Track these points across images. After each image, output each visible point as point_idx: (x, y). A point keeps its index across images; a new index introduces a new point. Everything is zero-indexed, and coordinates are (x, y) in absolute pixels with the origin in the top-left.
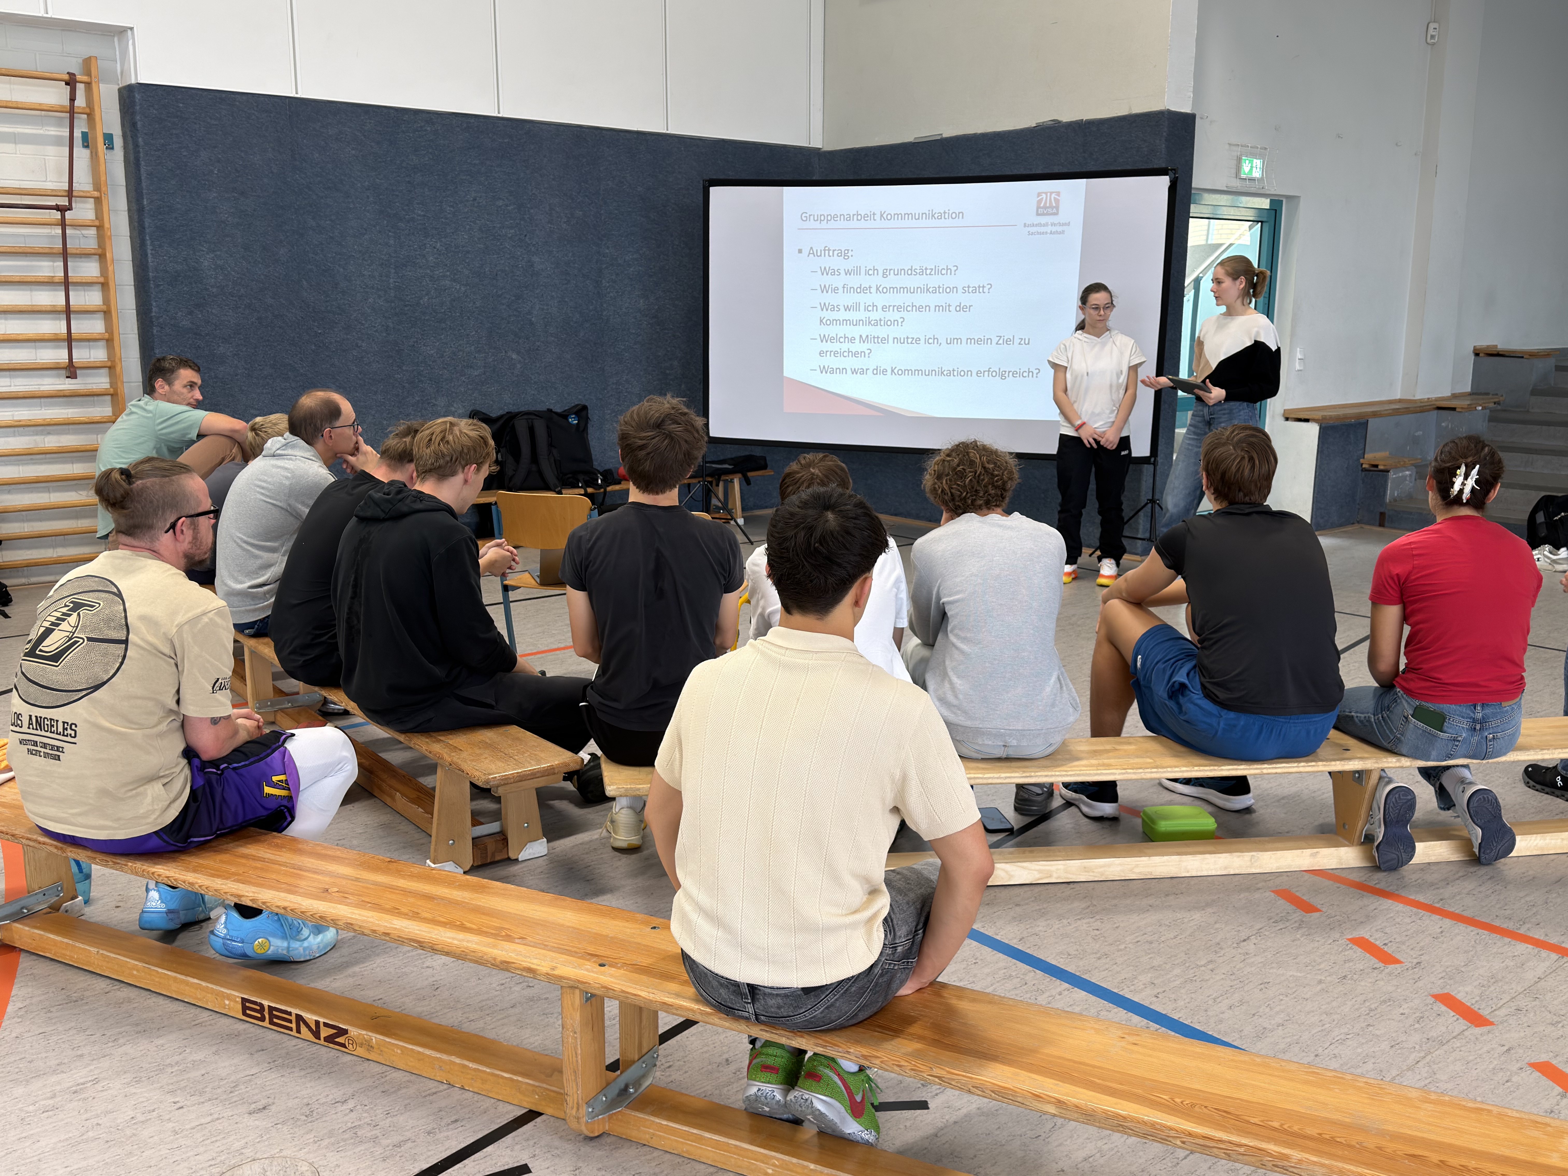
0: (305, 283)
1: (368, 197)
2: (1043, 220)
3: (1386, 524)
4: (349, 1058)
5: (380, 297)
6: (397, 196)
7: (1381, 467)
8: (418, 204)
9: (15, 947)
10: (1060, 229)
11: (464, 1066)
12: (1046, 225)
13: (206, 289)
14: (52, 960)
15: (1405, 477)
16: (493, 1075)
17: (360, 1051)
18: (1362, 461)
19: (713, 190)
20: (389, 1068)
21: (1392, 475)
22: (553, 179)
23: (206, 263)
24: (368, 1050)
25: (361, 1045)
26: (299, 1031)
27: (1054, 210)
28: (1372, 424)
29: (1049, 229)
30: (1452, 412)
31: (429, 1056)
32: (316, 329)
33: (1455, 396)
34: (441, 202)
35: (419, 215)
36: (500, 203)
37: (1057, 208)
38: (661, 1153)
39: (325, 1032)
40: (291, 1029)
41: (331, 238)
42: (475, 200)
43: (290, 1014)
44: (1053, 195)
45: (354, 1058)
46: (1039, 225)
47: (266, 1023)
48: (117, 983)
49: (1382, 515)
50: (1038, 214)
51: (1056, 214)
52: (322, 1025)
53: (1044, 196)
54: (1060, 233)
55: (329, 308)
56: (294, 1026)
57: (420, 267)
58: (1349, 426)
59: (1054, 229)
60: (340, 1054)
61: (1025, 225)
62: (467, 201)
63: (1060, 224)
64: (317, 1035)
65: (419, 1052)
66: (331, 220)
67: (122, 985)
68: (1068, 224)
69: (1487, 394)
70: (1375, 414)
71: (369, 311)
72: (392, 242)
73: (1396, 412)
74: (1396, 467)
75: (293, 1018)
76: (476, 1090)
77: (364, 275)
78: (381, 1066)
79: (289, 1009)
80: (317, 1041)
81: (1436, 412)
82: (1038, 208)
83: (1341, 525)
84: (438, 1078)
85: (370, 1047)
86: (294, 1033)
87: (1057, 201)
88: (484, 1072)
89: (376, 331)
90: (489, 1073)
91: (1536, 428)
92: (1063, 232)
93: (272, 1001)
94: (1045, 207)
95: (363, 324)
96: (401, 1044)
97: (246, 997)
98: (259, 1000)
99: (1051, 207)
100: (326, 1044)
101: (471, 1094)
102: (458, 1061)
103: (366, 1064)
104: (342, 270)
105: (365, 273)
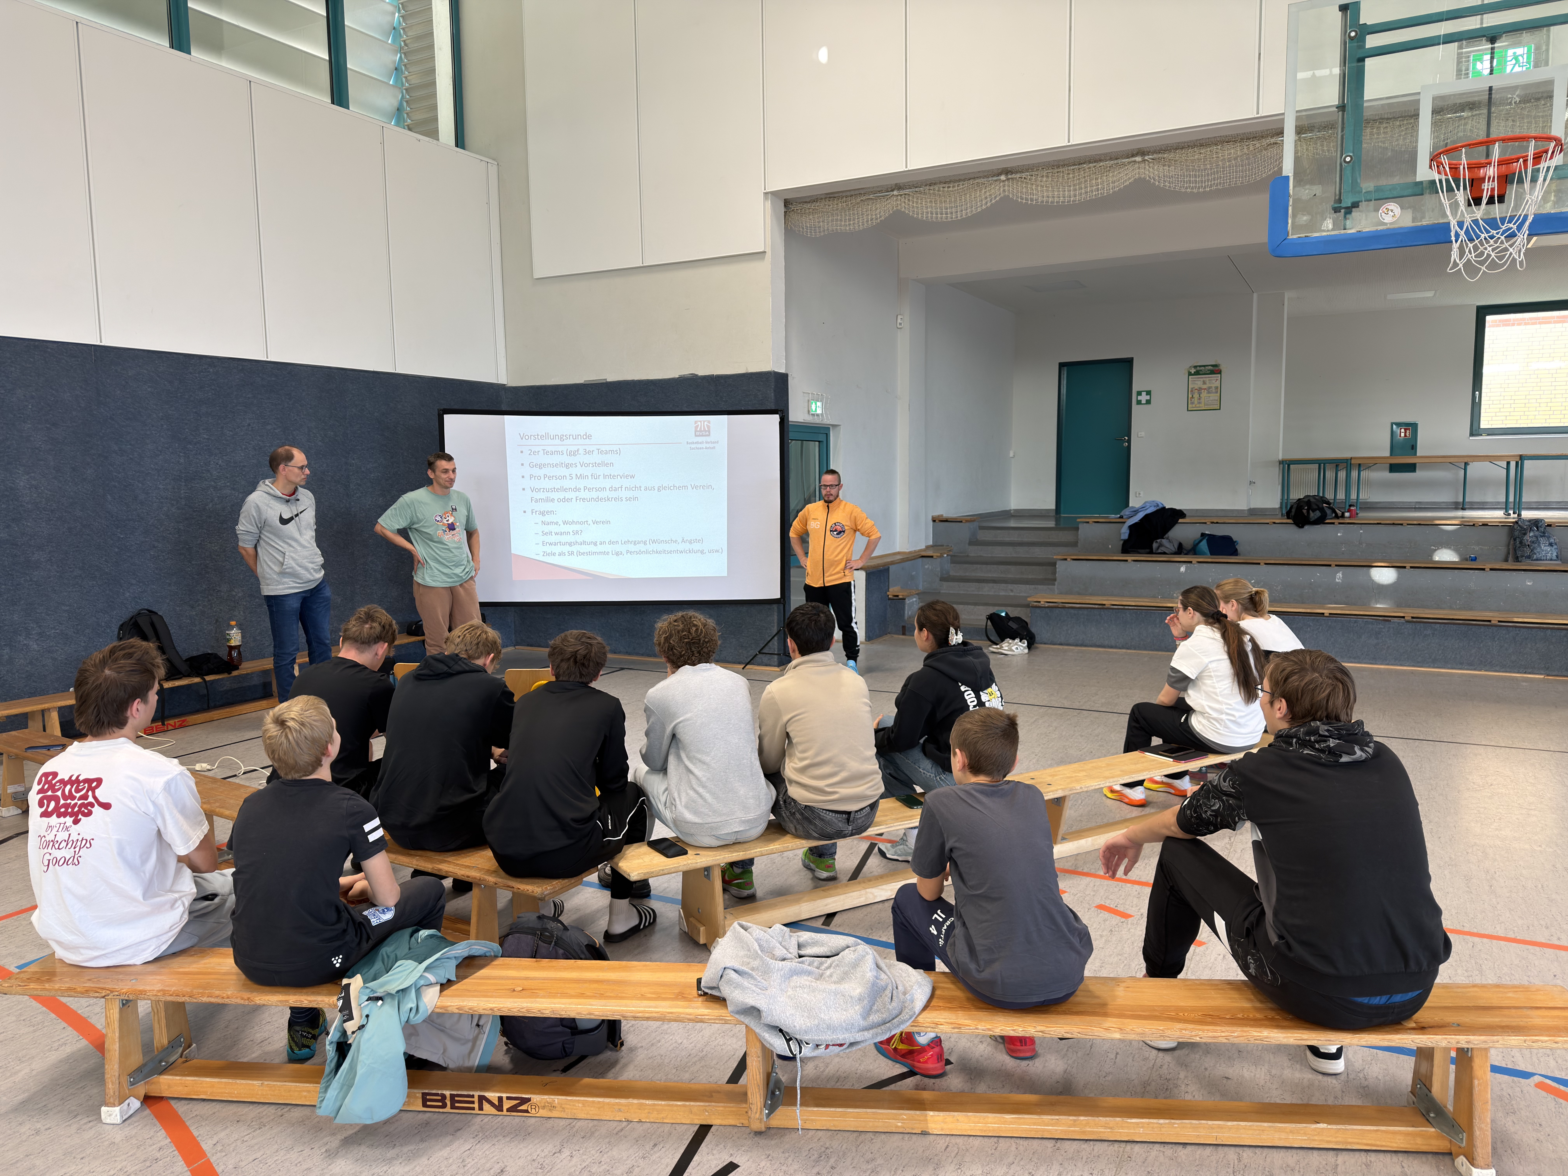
0: (109, 497)
1: (162, 425)
2: (700, 439)
3: (907, 633)
4: (533, 1120)
5: (173, 505)
6: (187, 424)
7: (900, 597)
8: (203, 429)
9: (162, 1097)
10: (711, 445)
11: (642, 1104)
12: (702, 443)
13: (21, 506)
14: (204, 1100)
15: (913, 602)
16: (669, 1105)
17: (543, 1113)
18: (888, 593)
19: (447, 418)
20: (571, 1121)
21: (907, 601)
22: (310, 408)
23: (22, 484)
24: (550, 1110)
25: (544, 1107)
26: (481, 1108)
27: (707, 433)
28: (892, 569)
29: (704, 446)
30: (931, 559)
31: (608, 1104)
32: (119, 535)
33: (928, 547)
34: (222, 428)
35: (205, 438)
36: (269, 427)
37: (709, 432)
38: (814, 1131)
39: (507, 1105)
40: (473, 1109)
41: (131, 459)
42: (249, 425)
43: (473, 1096)
44: (706, 423)
45: (537, 1119)
46: (697, 443)
47: (448, 1109)
48: (283, 1107)
49: (904, 627)
50: (696, 436)
51: (709, 435)
52: (504, 1099)
53: (699, 423)
54: (712, 448)
55: (130, 517)
56: (476, 1106)
57: (206, 480)
58: (880, 571)
59: (708, 446)
60: (523, 1119)
61: (687, 443)
62: (244, 426)
63: (712, 443)
64: (499, 1108)
65: (599, 1102)
66: (130, 444)
67: (289, 1107)
68: (718, 442)
69: (943, 546)
70: (893, 563)
71: (164, 517)
72: (182, 461)
73: (903, 561)
74: (908, 596)
75: (476, 1099)
76: (652, 1120)
77: (159, 488)
78: (564, 1120)
79: (471, 1093)
80: (500, 1113)
81: (921, 559)
82: (696, 431)
83: (880, 636)
84: (618, 1119)
85: (553, 1107)
86: (477, 1111)
87: (709, 427)
88: (661, 1105)
89: (170, 534)
90: (665, 1105)
91: (979, 566)
92: (714, 448)
93: (453, 1090)
94: (701, 431)
95: (158, 529)
96: (582, 1099)
97: (425, 1091)
98: (440, 1092)
99: (706, 431)
100: (509, 1113)
101: (649, 1124)
102: (635, 1101)
103: (551, 1121)
104: (140, 485)
105: (161, 486)
